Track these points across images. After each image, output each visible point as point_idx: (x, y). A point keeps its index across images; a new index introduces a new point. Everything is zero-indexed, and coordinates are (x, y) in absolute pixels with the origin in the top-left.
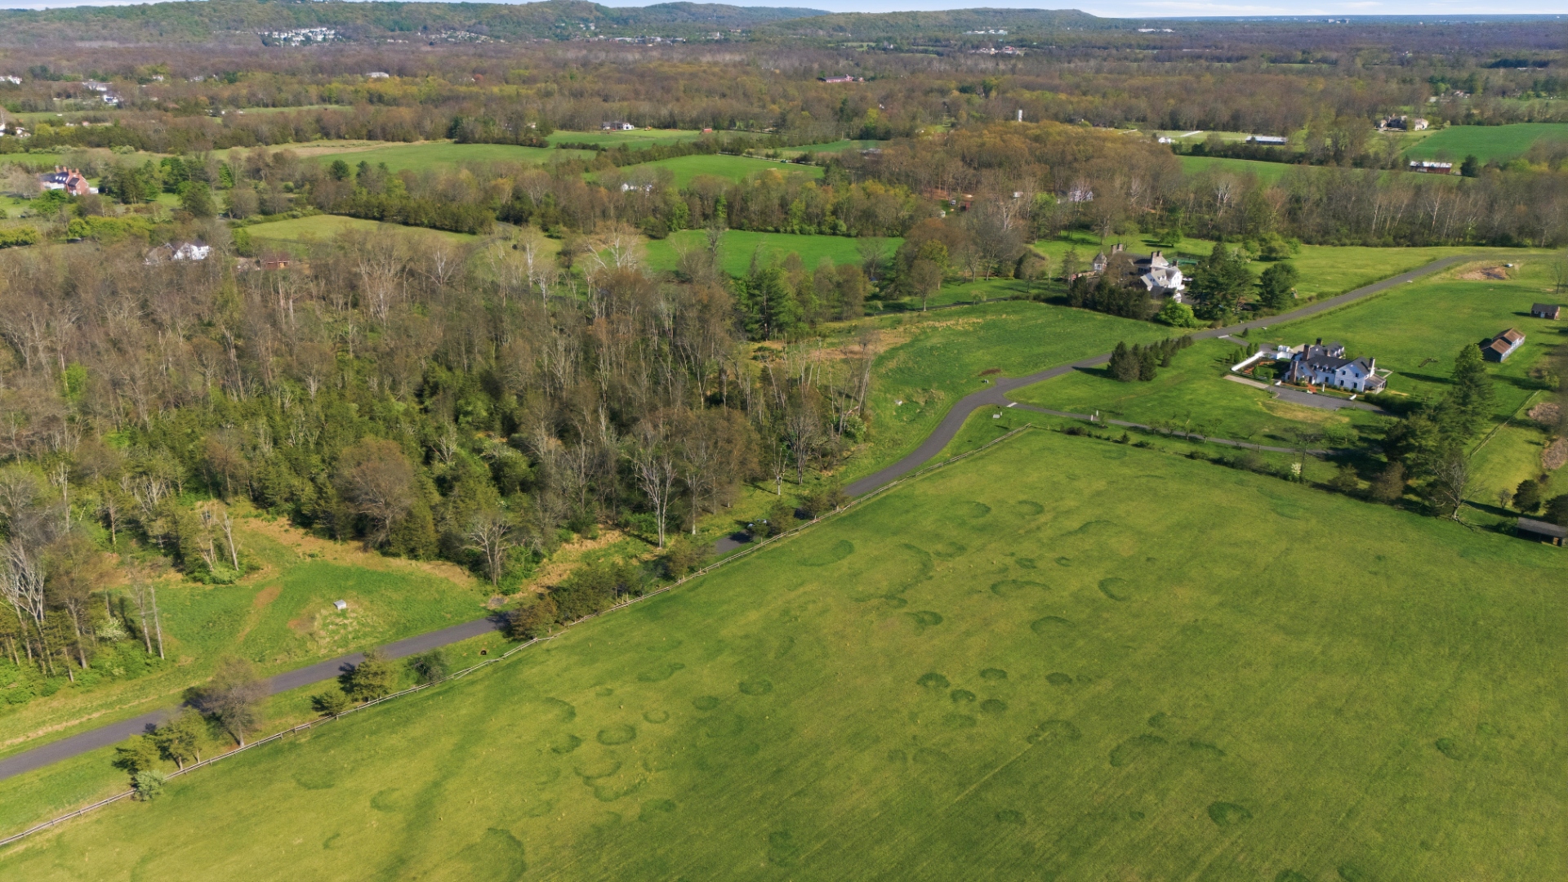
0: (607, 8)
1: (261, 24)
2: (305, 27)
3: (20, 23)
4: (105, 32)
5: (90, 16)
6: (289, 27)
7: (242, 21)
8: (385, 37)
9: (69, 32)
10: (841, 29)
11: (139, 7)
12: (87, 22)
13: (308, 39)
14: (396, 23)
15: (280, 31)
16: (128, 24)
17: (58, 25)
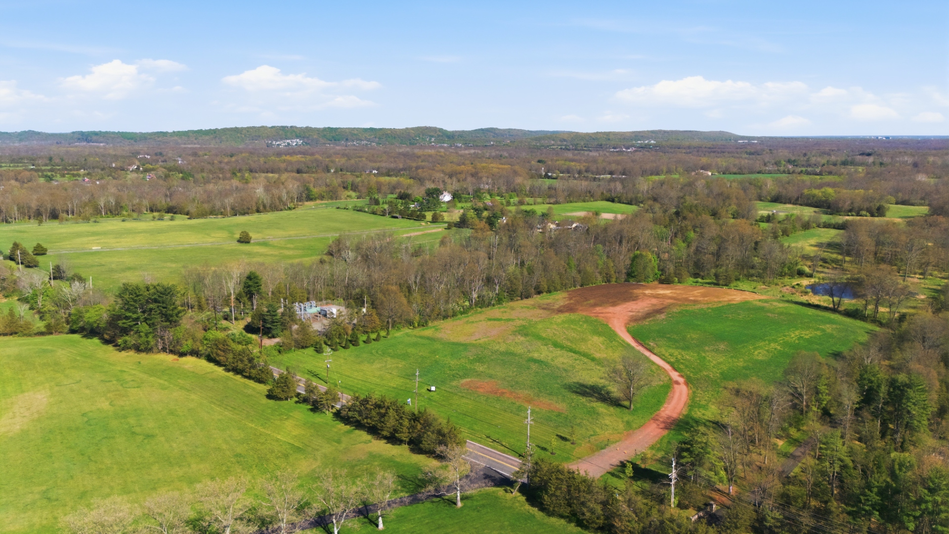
0: (446, 131)
1: (268, 138)
2: (289, 139)
3: (158, 137)
4: (195, 141)
5: (191, 134)
6: (281, 139)
7: (259, 136)
8: (325, 144)
9: (179, 141)
10: (565, 140)
11: (213, 130)
12: (189, 137)
13: (289, 144)
14: (333, 137)
15: (276, 141)
16: (207, 138)
17: (176, 138)
